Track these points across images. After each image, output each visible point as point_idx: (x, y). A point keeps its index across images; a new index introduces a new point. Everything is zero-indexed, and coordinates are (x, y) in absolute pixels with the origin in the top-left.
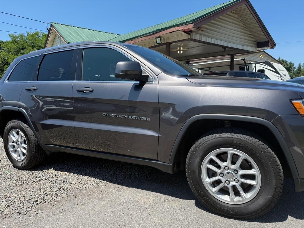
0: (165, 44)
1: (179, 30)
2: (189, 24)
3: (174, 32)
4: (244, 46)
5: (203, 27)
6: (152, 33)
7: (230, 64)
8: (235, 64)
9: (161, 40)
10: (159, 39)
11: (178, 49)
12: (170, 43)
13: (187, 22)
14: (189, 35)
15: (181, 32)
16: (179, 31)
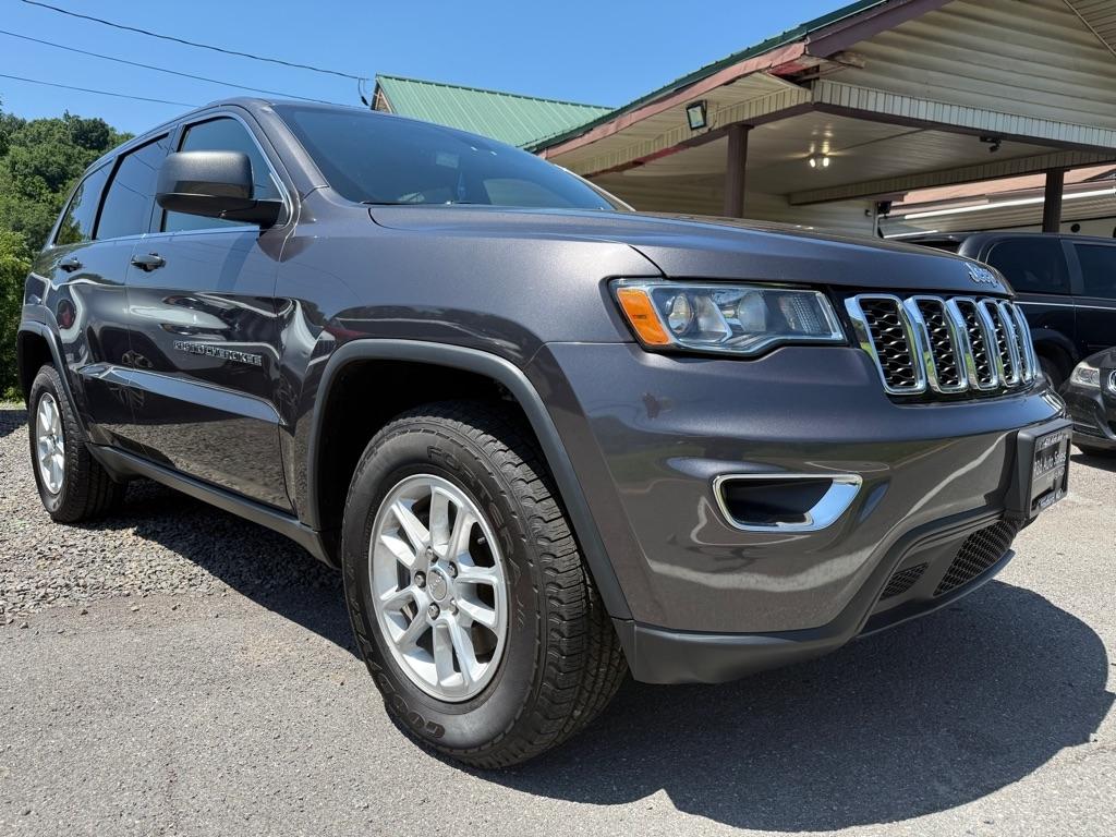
0: (726, 129)
1: (759, 71)
2: (791, 42)
3: (739, 77)
4: (1096, 131)
5: (857, 52)
6: (672, 91)
7: (1039, 216)
8: (1063, 218)
9: (704, 113)
10: (698, 109)
11: (812, 150)
12: (744, 125)
13: (786, 36)
14: (809, 88)
15: (770, 79)
16: (757, 75)
